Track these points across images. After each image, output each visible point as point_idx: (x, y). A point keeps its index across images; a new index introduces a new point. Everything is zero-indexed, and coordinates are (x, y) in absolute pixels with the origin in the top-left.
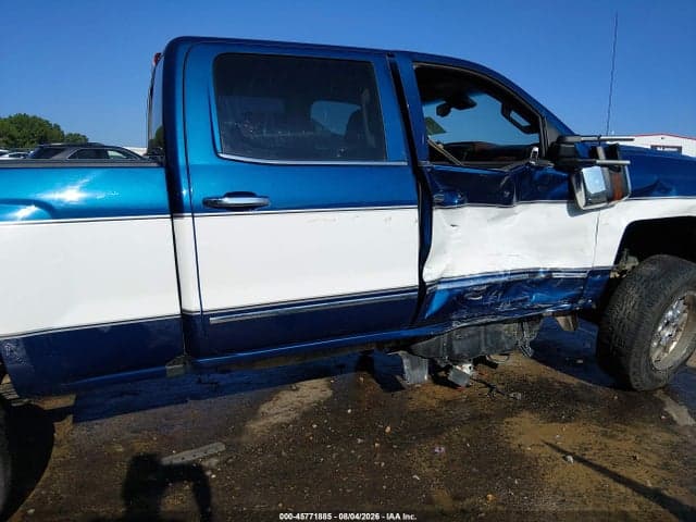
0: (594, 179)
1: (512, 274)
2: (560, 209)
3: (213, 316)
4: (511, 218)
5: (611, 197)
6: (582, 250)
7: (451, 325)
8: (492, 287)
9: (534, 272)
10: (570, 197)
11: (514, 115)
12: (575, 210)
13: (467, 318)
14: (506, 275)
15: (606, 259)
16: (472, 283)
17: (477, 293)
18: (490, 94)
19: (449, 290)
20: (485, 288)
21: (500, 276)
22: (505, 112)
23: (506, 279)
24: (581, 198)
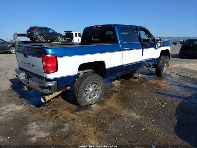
0: (159, 44)
2: (154, 49)
5: (160, 47)
6: (156, 55)
10: (155, 47)
11: (147, 35)
12: (156, 49)
15: (158, 56)
18: (144, 31)
22: (146, 34)
24: (157, 47)
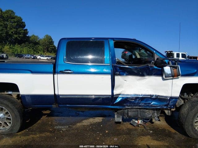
1: (144, 95)
3: (61, 96)
4: (145, 80)
6: (167, 91)
7: (125, 107)
8: (137, 98)
9: (152, 96)
12: (164, 79)
13: (130, 106)
14: (142, 95)
16: (130, 96)
17: (132, 99)
19: (122, 97)
20: (135, 98)
21: (140, 95)
23: (141, 96)
